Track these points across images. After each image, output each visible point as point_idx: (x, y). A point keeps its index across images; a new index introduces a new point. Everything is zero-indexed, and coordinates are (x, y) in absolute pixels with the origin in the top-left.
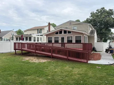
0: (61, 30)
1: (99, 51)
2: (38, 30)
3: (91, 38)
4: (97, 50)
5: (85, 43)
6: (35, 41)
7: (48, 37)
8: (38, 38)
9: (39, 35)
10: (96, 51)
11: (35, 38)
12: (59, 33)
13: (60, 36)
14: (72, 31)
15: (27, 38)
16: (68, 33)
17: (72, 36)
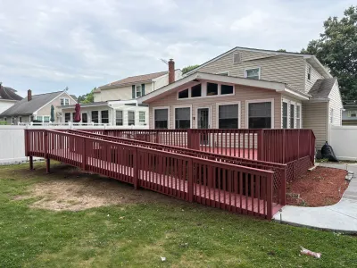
0: (195, 80)
1: (348, 161)
2: (133, 86)
3: (313, 107)
4: (338, 157)
5: (289, 127)
6: (121, 124)
7: (154, 108)
8: (131, 113)
9: (134, 104)
10: (333, 160)
11: (120, 112)
12: (190, 94)
13: (193, 105)
14: (237, 85)
15: (97, 112)
16: (222, 93)
17: (237, 105)
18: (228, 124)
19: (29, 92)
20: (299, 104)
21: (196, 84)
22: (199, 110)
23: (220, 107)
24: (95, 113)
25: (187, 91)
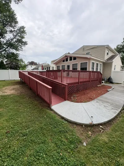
7: (57, 66)
11: (53, 67)
13: (66, 64)
14: (78, 57)
17: (77, 64)
18: (75, 70)
19: (39, 63)
20: (102, 64)
21: (67, 57)
22: (67, 66)
23: (73, 64)
24: (47, 68)
25: (64, 60)
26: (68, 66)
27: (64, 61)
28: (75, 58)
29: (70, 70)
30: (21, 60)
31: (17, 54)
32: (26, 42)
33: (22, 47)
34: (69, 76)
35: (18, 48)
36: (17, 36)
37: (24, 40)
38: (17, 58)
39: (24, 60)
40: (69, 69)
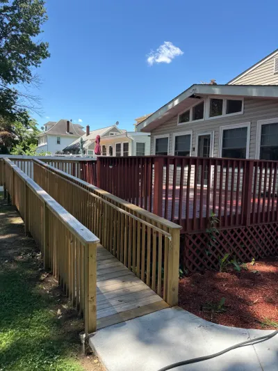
7: (155, 137)
12: (191, 116)
15: (120, 145)
17: (246, 129)
18: (234, 156)
19: (88, 127)
21: (199, 101)
22: (200, 137)
23: (225, 131)
24: (118, 146)
25: (188, 113)
26: (205, 141)
27: (184, 118)
28: (234, 106)
29: (212, 155)
30: (21, 115)
31: (10, 90)
32: (43, 47)
33: (28, 67)
34: (208, 183)
35: (14, 72)
36: (14, 28)
37: (35, 40)
38: (10, 108)
39: (32, 116)
40: (206, 151)
